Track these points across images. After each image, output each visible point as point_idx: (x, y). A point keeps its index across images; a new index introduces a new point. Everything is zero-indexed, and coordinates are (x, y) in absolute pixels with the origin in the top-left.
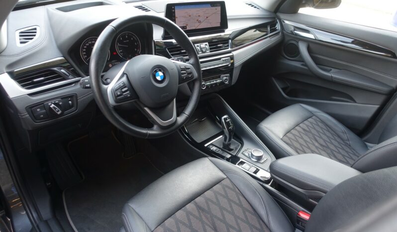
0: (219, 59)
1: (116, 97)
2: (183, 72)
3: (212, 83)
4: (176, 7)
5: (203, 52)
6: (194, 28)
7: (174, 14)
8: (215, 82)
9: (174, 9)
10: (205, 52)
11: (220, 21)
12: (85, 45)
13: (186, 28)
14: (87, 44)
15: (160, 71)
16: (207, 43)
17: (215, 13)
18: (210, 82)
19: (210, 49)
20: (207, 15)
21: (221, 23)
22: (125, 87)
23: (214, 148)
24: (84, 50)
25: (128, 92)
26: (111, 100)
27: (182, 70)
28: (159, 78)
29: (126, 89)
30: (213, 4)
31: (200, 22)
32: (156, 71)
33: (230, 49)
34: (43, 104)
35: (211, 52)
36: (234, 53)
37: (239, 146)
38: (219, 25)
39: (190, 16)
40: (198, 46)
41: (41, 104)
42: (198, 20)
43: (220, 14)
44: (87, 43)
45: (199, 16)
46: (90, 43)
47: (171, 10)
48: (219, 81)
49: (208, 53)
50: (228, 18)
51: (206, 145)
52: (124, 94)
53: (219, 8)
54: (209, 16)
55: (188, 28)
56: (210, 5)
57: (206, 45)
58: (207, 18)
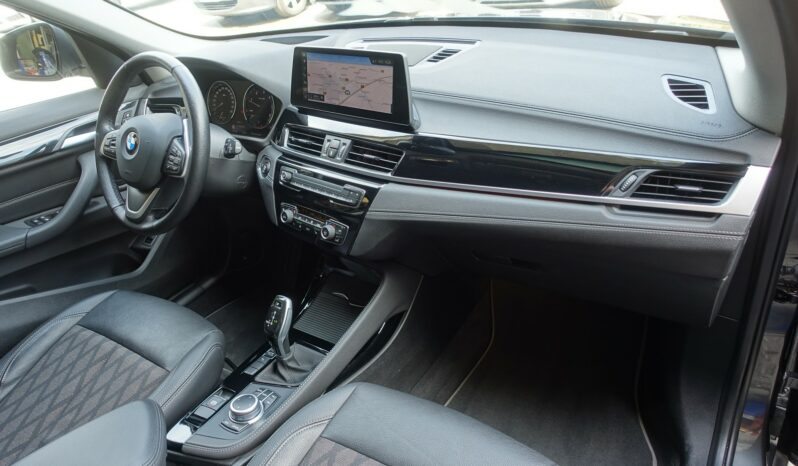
0: (343, 183)
4: (308, 55)
5: (329, 156)
6: (336, 103)
7: (305, 68)
8: (311, 223)
9: (307, 58)
10: (333, 157)
11: (391, 102)
13: (323, 100)
14: (220, 90)
16: (348, 142)
17: (380, 80)
18: (305, 218)
20: (364, 82)
21: (394, 106)
27: (171, 154)
31: (347, 93)
33: (390, 175)
35: (347, 162)
39: (330, 76)
40: (328, 141)
42: (344, 88)
43: (391, 85)
44: (220, 88)
45: (348, 80)
47: (301, 59)
48: (319, 226)
53: (389, 71)
54: (368, 85)
55: (327, 101)
56: (368, 60)
57: (344, 144)
58: (363, 87)
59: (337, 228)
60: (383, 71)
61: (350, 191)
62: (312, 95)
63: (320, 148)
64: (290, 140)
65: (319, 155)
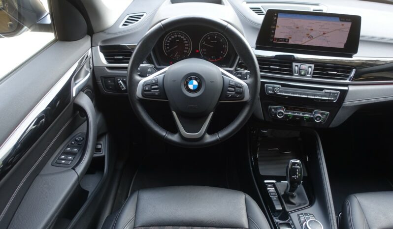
0: (322, 89)
1: (144, 91)
2: (230, 89)
3: (296, 114)
4: (279, 15)
5: (300, 75)
6: (300, 43)
7: (275, 22)
8: (301, 115)
9: (277, 16)
10: (304, 75)
11: (345, 41)
12: (170, 37)
13: (288, 42)
14: (173, 37)
15: (196, 79)
16: (313, 66)
17: (339, 30)
18: (294, 113)
19: (314, 73)
20: (325, 31)
21: (346, 45)
22: (157, 85)
23: (271, 189)
24: (168, 41)
25: (158, 91)
26: (139, 93)
27: (229, 87)
28: (191, 87)
29: (156, 87)
30: (343, 18)
31: (311, 37)
32: (191, 79)
33: (347, 81)
34: (114, 78)
35: (313, 77)
36: (351, 88)
37: (306, 203)
38: (342, 46)
39: (298, 28)
40: (296, 66)
41: (113, 78)
42: (308, 35)
43: (348, 33)
44: (173, 35)
45: (312, 30)
46: (176, 36)
47: (272, 17)
48: (307, 115)
49: (308, 78)
50: (361, 38)
51: (266, 181)
52: (152, 91)
53: (348, 25)
54: (328, 32)
55: (291, 42)
56: (338, 19)
57: (310, 67)
58: (324, 34)
59: (322, 114)
60: (343, 25)
61: (330, 93)
62: (278, 39)
63: (291, 71)
64: (260, 68)
65: (292, 75)
